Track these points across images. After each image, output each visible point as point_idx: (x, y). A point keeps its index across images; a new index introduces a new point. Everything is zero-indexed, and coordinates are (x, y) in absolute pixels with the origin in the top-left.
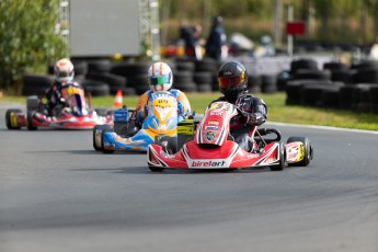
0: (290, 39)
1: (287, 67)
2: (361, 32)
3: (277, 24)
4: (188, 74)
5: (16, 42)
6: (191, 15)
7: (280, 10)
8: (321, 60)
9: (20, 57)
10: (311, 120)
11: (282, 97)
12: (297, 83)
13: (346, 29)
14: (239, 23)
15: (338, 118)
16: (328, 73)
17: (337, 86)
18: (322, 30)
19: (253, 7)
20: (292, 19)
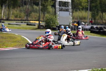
1: (90, 27)
3: (88, 21)
4: (76, 28)
5: (51, 23)
6: (76, 19)
8: (95, 26)
9: (52, 25)
10: (94, 35)
11: (90, 32)
12: (92, 30)
13: (98, 22)
14: (83, 20)
15: (98, 35)
16: (96, 28)
17: (98, 30)
18: (94, 22)
19: (85, 18)
20: (91, 20)
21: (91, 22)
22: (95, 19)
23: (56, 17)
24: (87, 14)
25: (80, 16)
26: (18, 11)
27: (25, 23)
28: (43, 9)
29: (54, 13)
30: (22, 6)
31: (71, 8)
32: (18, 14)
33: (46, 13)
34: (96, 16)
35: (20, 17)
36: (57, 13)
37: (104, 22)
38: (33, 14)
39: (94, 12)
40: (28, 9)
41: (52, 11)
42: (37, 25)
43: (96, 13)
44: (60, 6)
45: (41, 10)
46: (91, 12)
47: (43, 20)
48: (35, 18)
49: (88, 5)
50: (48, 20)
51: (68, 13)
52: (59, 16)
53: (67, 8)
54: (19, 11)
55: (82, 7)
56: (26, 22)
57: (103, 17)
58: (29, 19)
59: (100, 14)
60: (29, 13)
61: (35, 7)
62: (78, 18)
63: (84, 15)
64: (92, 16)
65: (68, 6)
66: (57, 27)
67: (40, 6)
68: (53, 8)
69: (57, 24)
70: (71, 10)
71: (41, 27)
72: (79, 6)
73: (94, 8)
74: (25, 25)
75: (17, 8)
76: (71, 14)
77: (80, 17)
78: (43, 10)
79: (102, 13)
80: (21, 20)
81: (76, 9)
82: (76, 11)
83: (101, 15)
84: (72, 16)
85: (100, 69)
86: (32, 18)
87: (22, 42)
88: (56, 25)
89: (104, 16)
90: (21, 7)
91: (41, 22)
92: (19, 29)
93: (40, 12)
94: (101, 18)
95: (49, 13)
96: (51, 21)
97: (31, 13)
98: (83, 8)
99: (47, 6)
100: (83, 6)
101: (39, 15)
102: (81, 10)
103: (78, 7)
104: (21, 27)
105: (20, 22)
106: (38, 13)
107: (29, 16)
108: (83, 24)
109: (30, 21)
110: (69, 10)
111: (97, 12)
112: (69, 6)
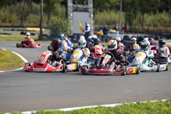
0: (123, 31)
1: (123, 37)
2: (139, 29)
3: (120, 27)
5: (61, 30)
6: (100, 24)
7: (120, 24)
8: (131, 35)
13: (135, 28)
14: (111, 26)
18: (130, 28)
19: (114, 23)
20: (123, 26)
21: (125, 28)
22: (131, 24)
23: (68, 22)
24: (119, 17)
25: (108, 20)
26: (6, 12)
27: (18, 30)
28: (47, 8)
29: (65, 15)
30: (14, 3)
31: (92, 6)
32: (6, 16)
33: (51, 14)
34: (132, 19)
35: (10, 22)
36: (70, 15)
37: (145, 29)
38: (31, 16)
39: (130, 12)
40: (23, 9)
41: (62, 11)
42: (38, 34)
43: (133, 15)
44: (74, 3)
45: (44, 10)
46: (124, 13)
47: (48, 26)
48: (35, 23)
49: (119, 2)
50: (56, 26)
51: (87, 14)
52: (73, 20)
53: (85, 7)
54: (9, 12)
55: (110, 5)
56: (20, 29)
57: (143, 20)
58: (25, 24)
59: (139, 15)
60: (24, 15)
61: (34, 5)
62: (104, 22)
63: (113, 18)
64: (126, 20)
65: (87, 4)
67: (42, 4)
68: (64, 7)
69: (69, 32)
70: (91, 10)
71: (44, 37)
72: (106, 3)
73: (129, 7)
74: (18, 34)
75: (5, 7)
76: (92, 16)
77: (106, 21)
78: (48, 10)
79: (143, 14)
80: (12, 27)
81: (101, 7)
82: (101, 11)
83: (140, 18)
84: (94, 19)
85: (135, 103)
86: (30, 23)
87: (13, 61)
88: (67, 34)
89: (145, 20)
90: (12, 6)
91: (43, 30)
92: (8, 40)
93: (42, 14)
94: (140, 23)
95: (57, 15)
96: (60, 28)
97: (28, 15)
98: (112, 6)
99: (53, 3)
100: (111, 3)
101: (41, 17)
102: (108, 9)
103: (104, 4)
104: (12, 38)
105: (10, 29)
106: (39, 15)
107: (25, 20)
109: (27, 27)
110: (90, 10)
111: (135, 13)
112: (89, 4)
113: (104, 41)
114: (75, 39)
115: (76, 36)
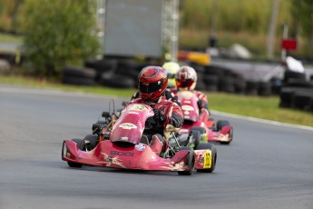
0: (284, 52)
3: (271, 40)
12: (290, 90)
19: (252, 24)
23: (86, 10)
50: (43, 24)
52: (104, 5)
64: (295, 16)
66: (88, 65)
69: (88, 49)
77: (224, 16)
84: (181, 8)
88: (83, 56)
108: (239, 59)
113: (214, 87)
114: (107, 76)
115: (114, 62)
